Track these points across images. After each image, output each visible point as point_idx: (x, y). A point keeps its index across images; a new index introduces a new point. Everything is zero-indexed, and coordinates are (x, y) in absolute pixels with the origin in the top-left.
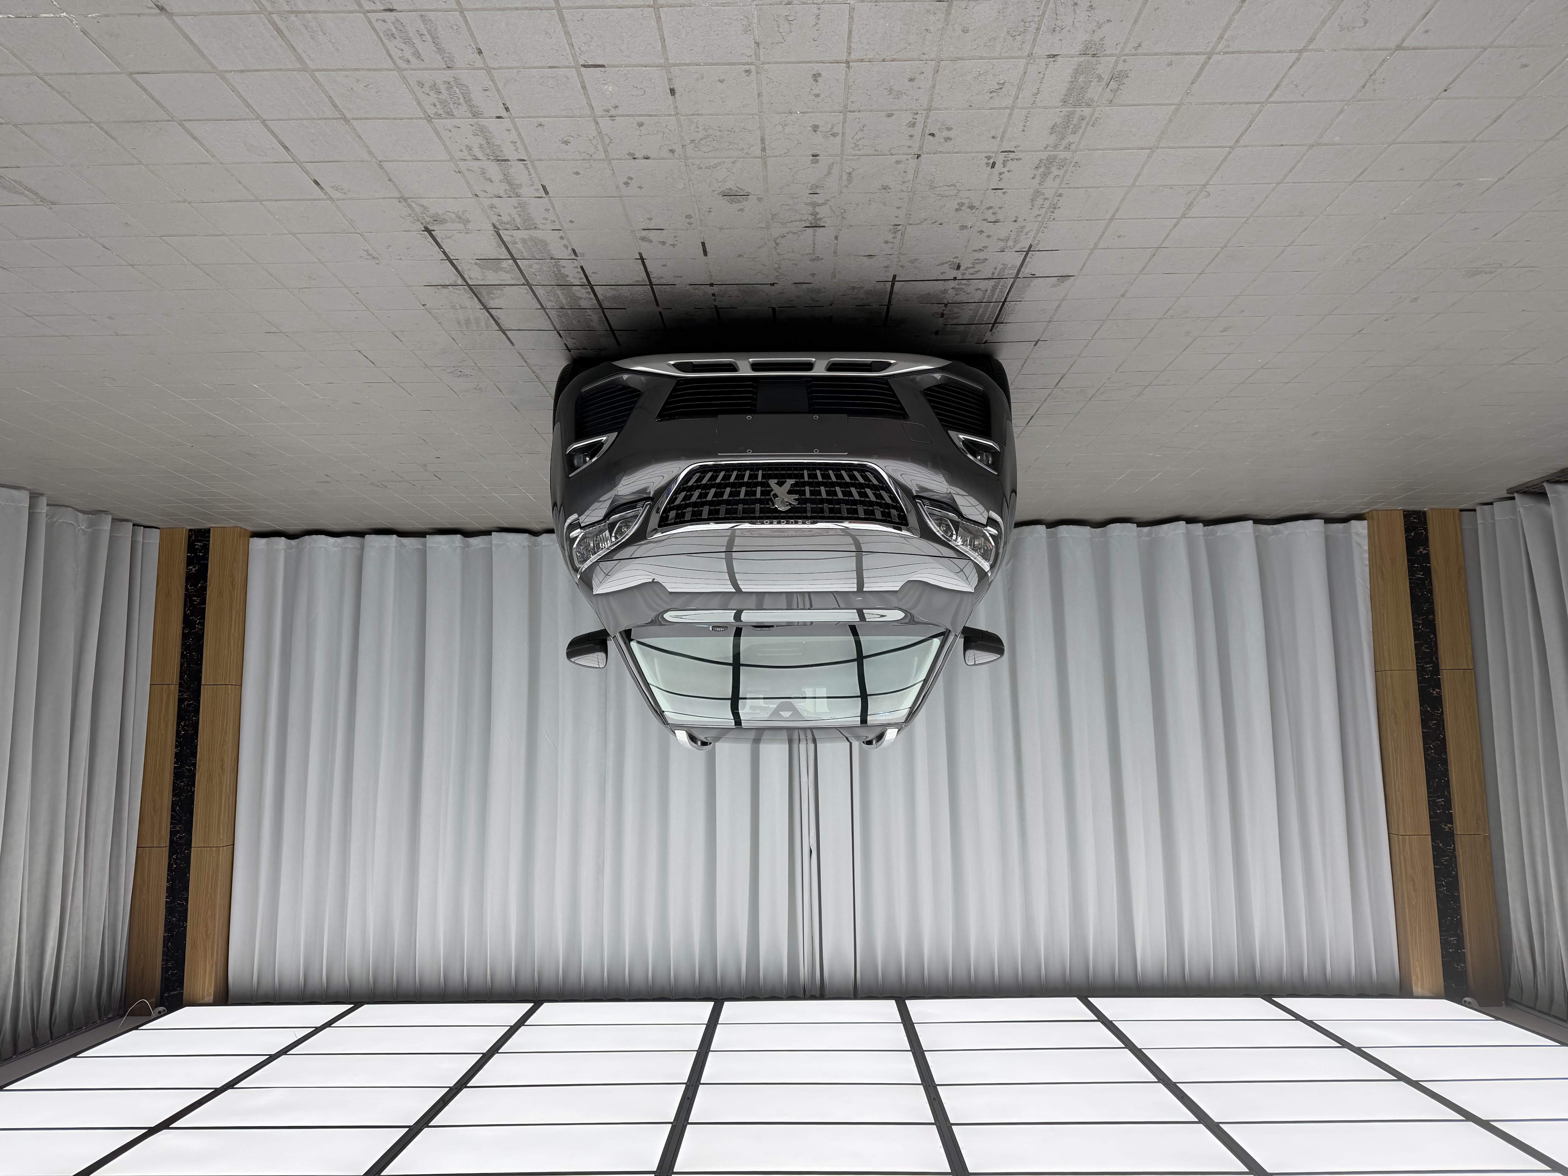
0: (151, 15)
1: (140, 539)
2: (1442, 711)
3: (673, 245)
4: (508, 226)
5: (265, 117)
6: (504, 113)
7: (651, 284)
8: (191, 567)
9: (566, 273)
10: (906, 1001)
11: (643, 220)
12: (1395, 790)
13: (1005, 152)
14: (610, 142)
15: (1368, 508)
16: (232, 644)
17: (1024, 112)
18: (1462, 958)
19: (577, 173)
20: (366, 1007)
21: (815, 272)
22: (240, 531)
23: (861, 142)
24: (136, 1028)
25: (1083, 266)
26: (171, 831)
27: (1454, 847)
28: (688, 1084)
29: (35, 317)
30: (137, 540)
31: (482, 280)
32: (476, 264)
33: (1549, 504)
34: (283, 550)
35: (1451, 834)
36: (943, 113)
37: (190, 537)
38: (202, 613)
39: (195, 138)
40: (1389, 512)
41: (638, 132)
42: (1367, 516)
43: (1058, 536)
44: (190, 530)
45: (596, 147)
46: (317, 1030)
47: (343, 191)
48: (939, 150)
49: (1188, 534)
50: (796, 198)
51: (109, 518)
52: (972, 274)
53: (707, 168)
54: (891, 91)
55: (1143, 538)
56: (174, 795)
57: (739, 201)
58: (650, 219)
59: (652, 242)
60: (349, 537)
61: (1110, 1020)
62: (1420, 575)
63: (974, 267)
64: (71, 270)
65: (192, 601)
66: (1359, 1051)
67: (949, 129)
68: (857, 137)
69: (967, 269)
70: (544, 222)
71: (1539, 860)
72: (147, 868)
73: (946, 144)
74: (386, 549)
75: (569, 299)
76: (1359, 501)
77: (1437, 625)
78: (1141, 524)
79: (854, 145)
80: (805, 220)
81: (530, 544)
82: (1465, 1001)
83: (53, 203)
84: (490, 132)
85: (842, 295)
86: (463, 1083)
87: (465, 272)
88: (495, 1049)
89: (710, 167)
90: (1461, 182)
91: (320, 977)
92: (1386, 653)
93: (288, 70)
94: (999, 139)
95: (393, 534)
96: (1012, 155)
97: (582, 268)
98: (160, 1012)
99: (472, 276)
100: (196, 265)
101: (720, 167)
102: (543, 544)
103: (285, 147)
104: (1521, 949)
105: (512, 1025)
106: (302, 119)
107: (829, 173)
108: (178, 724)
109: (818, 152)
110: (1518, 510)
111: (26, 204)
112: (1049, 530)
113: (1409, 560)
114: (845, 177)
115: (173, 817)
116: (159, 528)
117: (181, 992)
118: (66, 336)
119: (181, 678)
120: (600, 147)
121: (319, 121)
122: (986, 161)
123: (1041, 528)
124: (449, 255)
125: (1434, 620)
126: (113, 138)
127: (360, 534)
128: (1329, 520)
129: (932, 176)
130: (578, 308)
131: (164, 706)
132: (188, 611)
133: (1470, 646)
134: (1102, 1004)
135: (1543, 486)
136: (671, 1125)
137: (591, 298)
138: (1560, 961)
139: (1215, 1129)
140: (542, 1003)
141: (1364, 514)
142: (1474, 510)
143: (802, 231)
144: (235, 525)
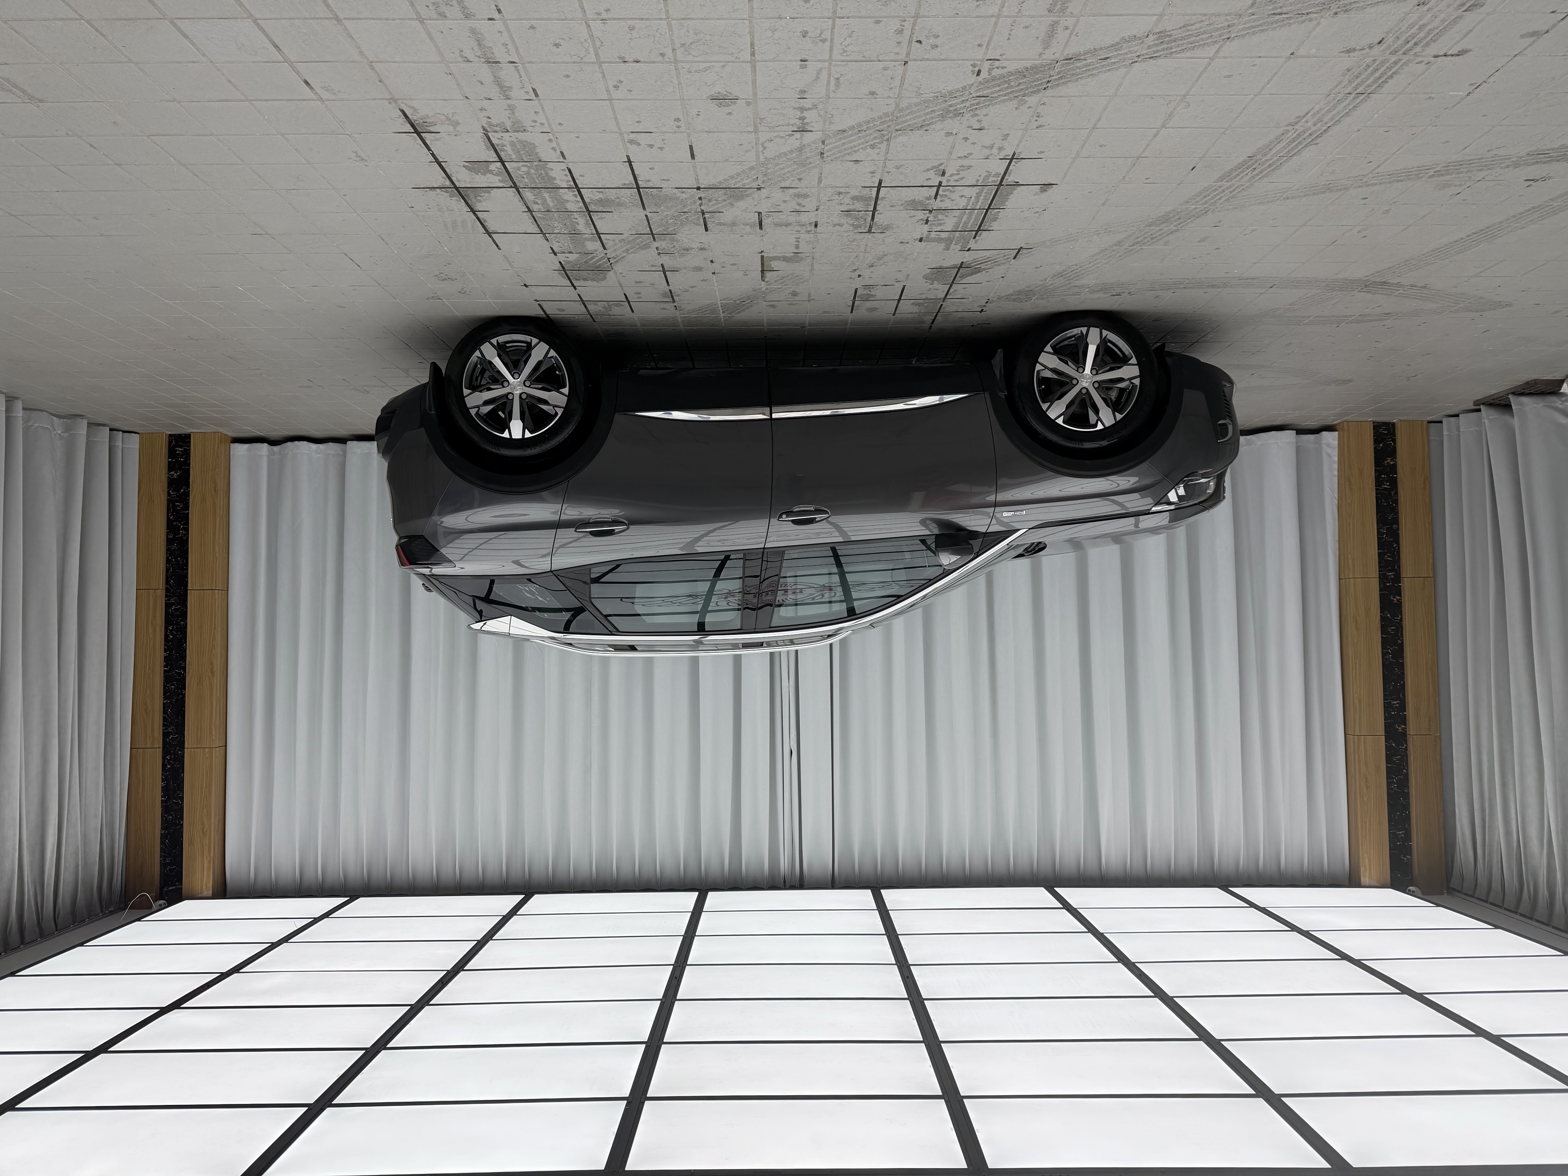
1: (119, 443)
2: (1401, 618)
3: (661, 149)
4: (498, 129)
5: (257, 16)
6: (496, 15)
7: (638, 188)
8: (172, 473)
9: (554, 176)
10: (882, 891)
11: (631, 123)
12: (1353, 693)
13: (990, 60)
14: (601, 45)
15: (1339, 419)
16: (217, 550)
17: (1010, 20)
18: (1408, 850)
19: (567, 76)
20: (361, 900)
21: (801, 177)
22: (221, 436)
23: (850, 48)
24: (139, 920)
25: (1065, 174)
26: (163, 733)
27: (1406, 747)
28: (676, 965)
29: (19, 217)
30: (116, 444)
31: (470, 182)
32: (464, 166)
33: (1513, 416)
34: (266, 456)
35: (1404, 735)
36: (931, 21)
37: (170, 443)
38: (186, 519)
39: (186, 36)
40: (1359, 423)
41: (630, 35)
42: (1338, 427)
44: (170, 435)
45: (587, 50)
46: (316, 920)
47: (334, 92)
48: (926, 57)
50: (784, 102)
51: (85, 422)
52: (957, 181)
53: (696, 71)
56: (165, 698)
57: (728, 105)
58: (639, 122)
59: (640, 145)
60: (330, 443)
61: (1075, 907)
62: (1386, 486)
63: (959, 174)
64: (58, 169)
65: (174, 506)
66: (1307, 934)
67: (937, 37)
68: (845, 43)
69: (952, 175)
70: (533, 124)
71: (1485, 758)
72: (141, 770)
73: (933, 51)
74: (368, 455)
75: (555, 202)
76: (1331, 412)
77: (1401, 536)
79: (842, 51)
80: (793, 125)
82: (1409, 890)
83: (41, 101)
84: (482, 34)
85: (829, 201)
86: (460, 966)
87: (453, 175)
88: (489, 936)
89: (699, 70)
90: (1433, 95)
91: (315, 872)
92: (1350, 561)
94: (984, 47)
96: (997, 64)
97: (569, 170)
98: (160, 905)
99: (460, 179)
100: (183, 165)
101: (709, 71)
103: (276, 46)
104: (1464, 842)
105: (505, 914)
106: (293, 19)
107: (817, 78)
108: (166, 628)
109: (806, 57)
110: (1483, 421)
111: (13, 101)
113: (1376, 471)
114: (833, 82)
115: (164, 719)
116: (138, 433)
117: (179, 888)
118: (51, 237)
119: (167, 583)
120: (591, 50)
121: (311, 21)
122: (971, 68)
124: (438, 157)
125: (1398, 529)
126: (104, 36)
127: (342, 440)
128: (1301, 431)
129: (919, 83)
130: (564, 210)
131: (151, 611)
132: (171, 516)
133: (1431, 555)
134: (1067, 893)
135: (1509, 398)
136: (660, 1002)
137: (578, 201)
138: (1499, 852)
139: (1170, 1002)
140: (533, 895)
141: (1336, 425)
142: (1441, 422)
143: (790, 135)
144: (216, 431)
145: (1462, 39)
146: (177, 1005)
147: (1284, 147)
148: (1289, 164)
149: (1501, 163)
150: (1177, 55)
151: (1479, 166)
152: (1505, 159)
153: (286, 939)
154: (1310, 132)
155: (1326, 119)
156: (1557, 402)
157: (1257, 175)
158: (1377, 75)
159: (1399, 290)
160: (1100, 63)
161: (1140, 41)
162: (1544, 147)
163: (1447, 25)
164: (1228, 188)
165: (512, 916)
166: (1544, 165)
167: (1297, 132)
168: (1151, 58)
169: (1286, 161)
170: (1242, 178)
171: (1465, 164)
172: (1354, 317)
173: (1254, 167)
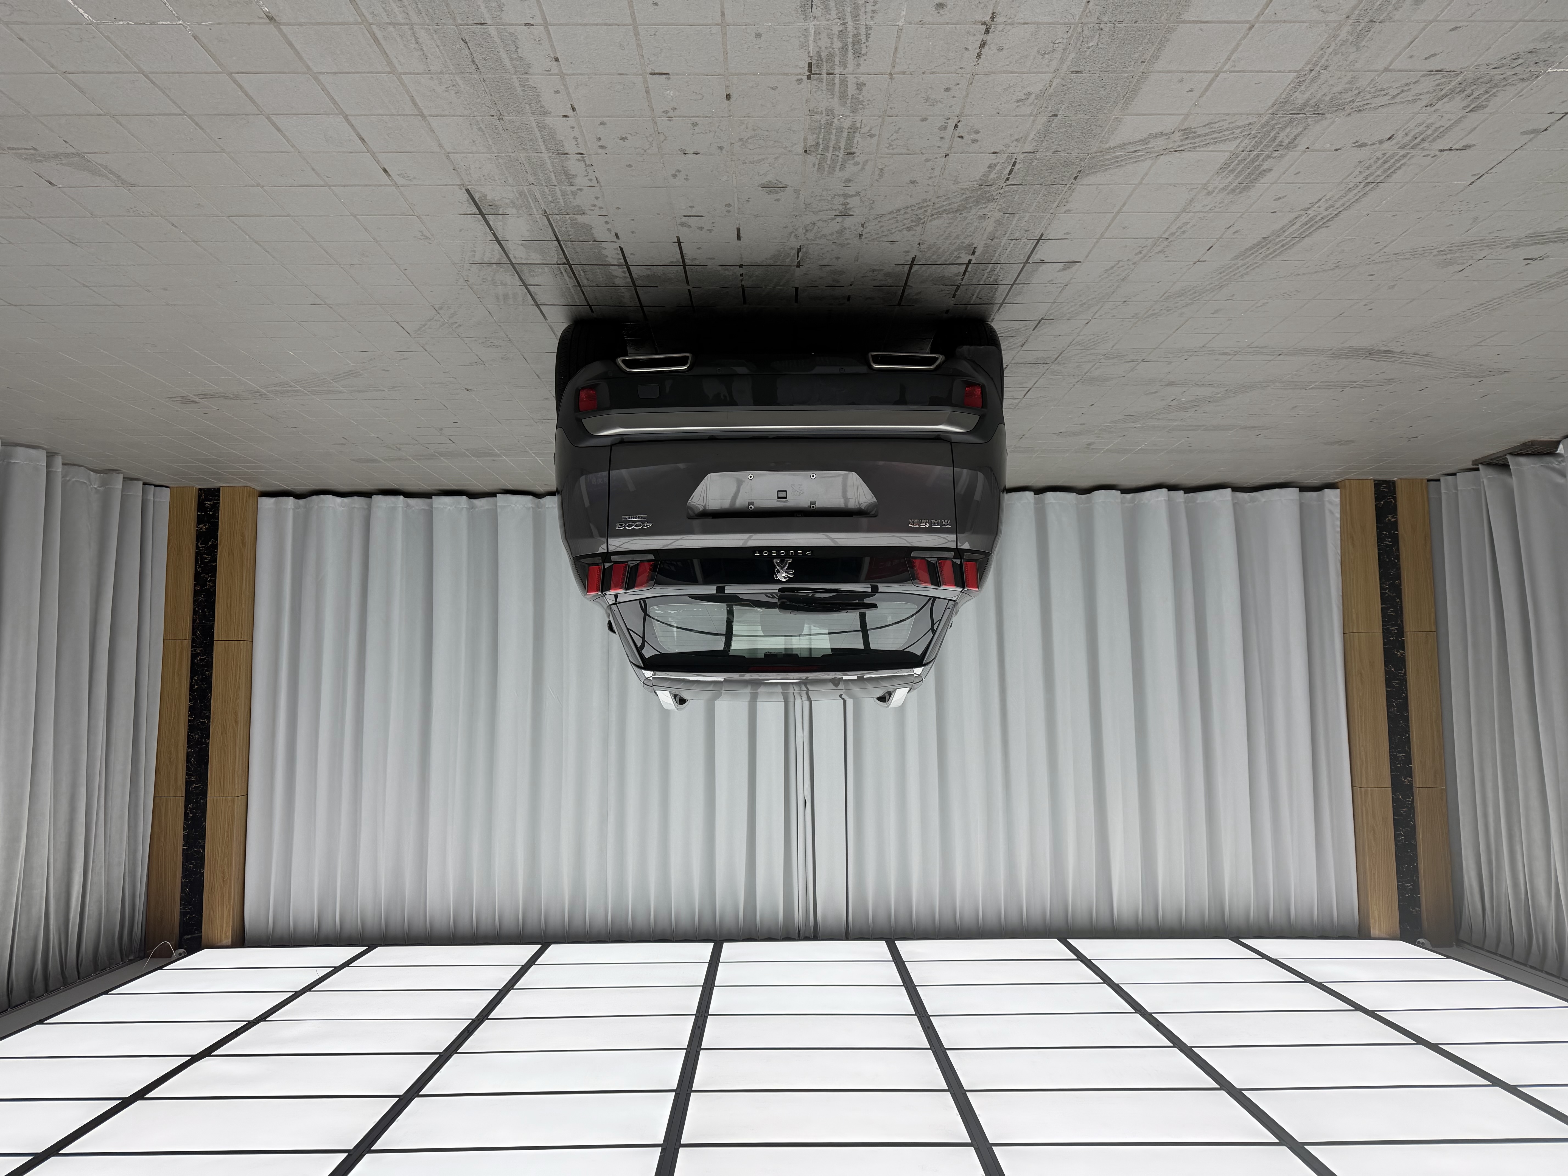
0: (260, 24)
1: (151, 497)
2: (1405, 671)
3: (710, 231)
4: (559, 212)
5: (348, 113)
6: (570, 113)
7: (684, 265)
8: (201, 526)
9: (607, 254)
10: (896, 942)
11: (685, 208)
12: (1359, 746)
13: (1026, 152)
14: (665, 140)
15: (1341, 477)
16: (243, 601)
17: (1046, 119)
18: (1417, 902)
19: (630, 166)
20: (379, 949)
21: (839, 256)
22: (250, 490)
23: (895, 143)
24: (161, 968)
25: (1089, 253)
26: (186, 782)
27: (1413, 799)
28: (698, 1015)
29: (92, 288)
30: (149, 498)
31: (525, 259)
32: (522, 245)
33: (1511, 475)
34: (291, 510)
35: (1411, 787)
36: (972, 118)
37: (199, 496)
38: (213, 571)
39: (279, 130)
40: (1361, 481)
41: (692, 131)
42: (1340, 485)
43: (1046, 502)
44: (200, 489)
45: (651, 144)
46: (336, 970)
47: (410, 178)
48: (966, 150)
49: (1169, 501)
50: (830, 190)
51: (121, 476)
52: (986, 259)
53: (750, 163)
54: (927, 99)
55: (1127, 505)
56: (188, 747)
57: (777, 193)
58: (692, 207)
59: (691, 227)
60: (356, 497)
61: (1089, 958)
62: (1388, 542)
63: (988, 253)
64: (138, 245)
65: (202, 559)
66: (1320, 986)
67: (977, 132)
68: (893, 138)
69: (981, 254)
70: (593, 208)
71: (1491, 811)
72: (164, 818)
73: (973, 145)
74: (394, 509)
75: (605, 278)
76: (1333, 471)
77: (1403, 591)
78: (1125, 491)
79: (888, 145)
80: (835, 210)
81: (534, 506)
82: (1419, 942)
83: (132, 185)
84: (554, 129)
85: (862, 277)
86: (484, 1015)
87: (511, 252)
88: (511, 985)
89: (754, 162)
90: (1438, 184)
91: (334, 920)
92: (1354, 616)
93: (378, 73)
94: (1021, 141)
95: (400, 495)
97: (621, 249)
98: (180, 954)
99: (516, 256)
100: (256, 242)
101: (763, 162)
102: (547, 506)
103: (362, 139)
104: (1472, 894)
105: (524, 964)
106: (382, 115)
107: (863, 168)
108: (192, 678)
109: (854, 150)
110: (1481, 480)
111: (107, 185)
112: (1037, 496)
113: (1378, 528)
114: (877, 173)
115: (188, 768)
116: (169, 488)
117: (200, 935)
118: (118, 306)
119: (194, 633)
120: (655, 143)
121: (399, 117)
122: (1007, 160)
123: (1029, 495)
124: (499, 236)
125: (1400, 584)
126: (202, 129)
127: (367, 494)
128: (1304, 489)
129: (958, 173)
130: (612, 285)
131: (177, 661)
132: (199, 568)
133: (1433, 610)
134: (1081, 945)
135: (1506, 458)
136: (685, 1051)
137: (626, 277)
138: (1507, 904)
139: (1189, 1052)
140: (549, 945)
141: (1337, 483)
142: (1439, 480)
143: (832, 219)
144: (244, 485)
145: (1467, 136)
146: (208, 1052)
147: (1297, 230)
148: (1302, 244)
149: (1501, 244)
150: (1200, 149)
151: (1480, 247)
152: (1506, 240)
153: (309, 988)
154: (1322, 216)
155: (1338, 205)
156: (1554, 463)
157: (1271, 254)
158: (1386, 166)
159: (1402, 358)
160: (1128, 155)
161: (1167, 137)
162: (1542, 230)
163: (1453, 123)
164: (1241, 266)
165: (531, 966)
166: (1542, 246)
167: (1310, 216)
168: (1176, 151)
169: (1298, 242)
170: (1256, 256)
171: (1467, 245)
172: (1358, 383)
173: (1268, 246)
